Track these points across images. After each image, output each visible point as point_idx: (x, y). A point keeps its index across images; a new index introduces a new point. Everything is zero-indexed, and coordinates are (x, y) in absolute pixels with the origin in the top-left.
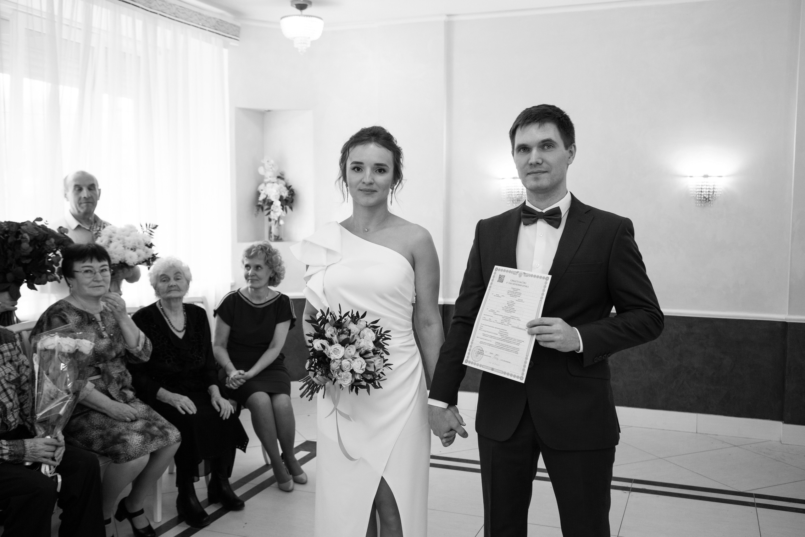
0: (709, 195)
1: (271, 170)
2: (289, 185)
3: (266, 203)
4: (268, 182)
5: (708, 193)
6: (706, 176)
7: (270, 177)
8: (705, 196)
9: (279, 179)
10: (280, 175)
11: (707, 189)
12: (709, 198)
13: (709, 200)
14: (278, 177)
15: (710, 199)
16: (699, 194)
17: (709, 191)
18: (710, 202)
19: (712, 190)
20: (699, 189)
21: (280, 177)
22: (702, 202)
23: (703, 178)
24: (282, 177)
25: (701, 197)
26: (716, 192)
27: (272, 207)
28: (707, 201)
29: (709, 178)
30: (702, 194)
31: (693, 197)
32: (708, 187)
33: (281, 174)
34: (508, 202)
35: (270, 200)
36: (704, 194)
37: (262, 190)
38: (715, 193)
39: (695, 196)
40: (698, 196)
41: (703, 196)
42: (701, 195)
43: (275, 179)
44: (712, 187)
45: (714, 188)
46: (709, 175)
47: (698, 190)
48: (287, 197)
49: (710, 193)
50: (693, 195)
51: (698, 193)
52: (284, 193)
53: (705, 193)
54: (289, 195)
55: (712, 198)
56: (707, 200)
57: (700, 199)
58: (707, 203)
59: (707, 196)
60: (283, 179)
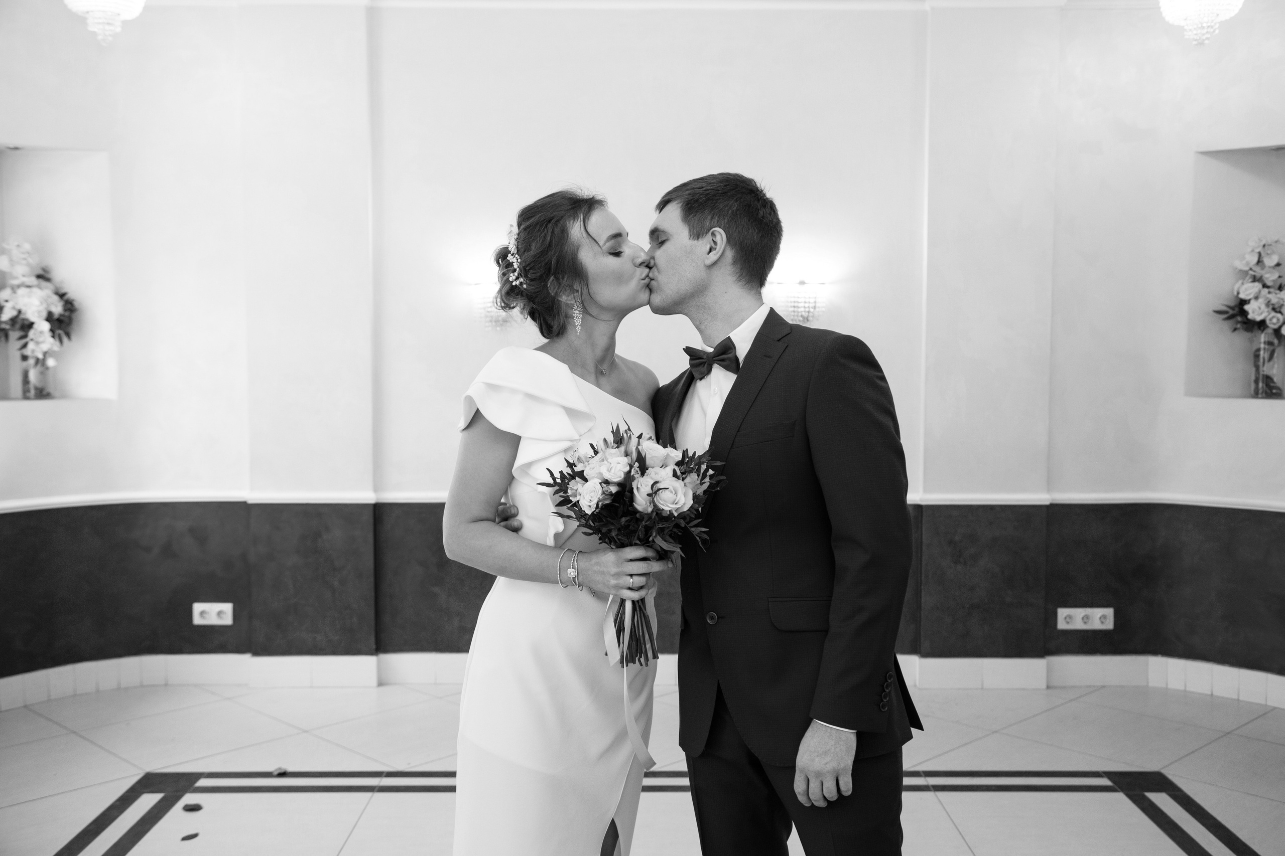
0: (809, 312)
1: (24, 262)
2: (63, 291)
3: (18, 326)
4: (19, 286)
5: (807, 310)
6: (802, 283)
7: (24, 276)
8: (803, 313)
9: (41, 281)
10: (40, 272)
11: (805, 302)
12: (808, 317)
14: (39, 277)
15: (810, 318)
16: (794, 312)
17: (809, 307)
19: (813, 305)
20: (791, 302)
21: (43, 276)
23: (798, 285)
24: (47, 276)
25: (797, 316)
26: (819, 307)
27: (31, 334)
29: (805, 285)
30: (798, 310)
32: (807, 300)
33: (44, 270)
34: (487, 324)
35: (27, 320)
36: (802, 312)
37: (7, 301)
38: (817, 309)
39: (788, 313)
40: (792, 313)
41: (800, 314)
43: (33, 281)
44: (812, 301)
45: (815, 302)
46: (806, 282)
47: (792, 304)
48: (61, 315)
49: (812, 310)
51: (792, 309)
52: (56, 307)
53: (802, 309)
54: (65, 310)
55: (813, 316)
57: (796, 318)
59: (807, 314)
60: (48, 280)
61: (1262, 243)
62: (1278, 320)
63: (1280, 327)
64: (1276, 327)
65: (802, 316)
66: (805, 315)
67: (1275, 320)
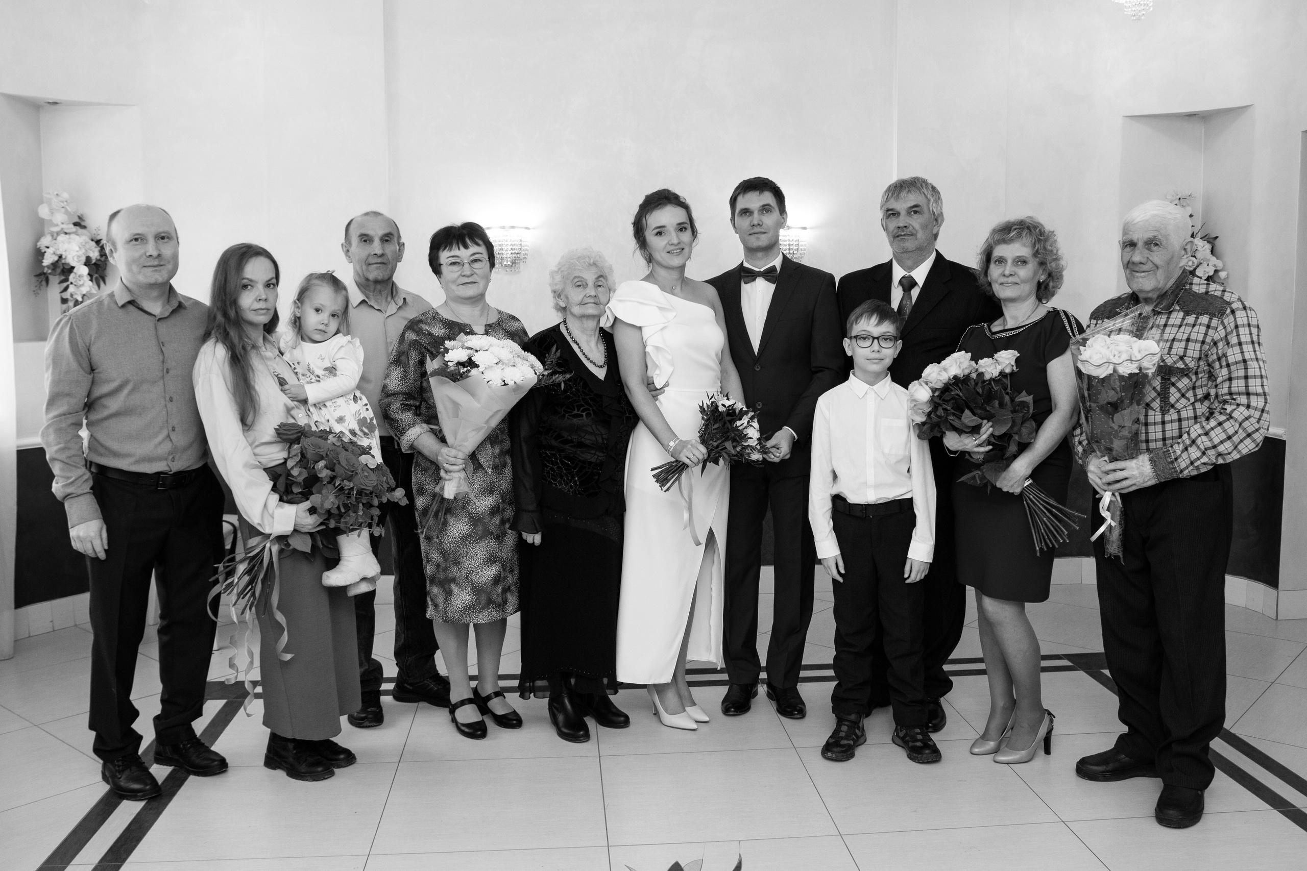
1: (63, 210)
3: (59, 270)
4: (58, 234)
7: (63, 223)
9: (77, 227)
10: (77, 220)
14: (75, 224)
21: (79, 224)
24: (83, 224)
27: (72, 277)
33: (80, 218)
35: (67, 264)
37: (48, 247)
43: (73, 229)
44: (795, 243)
48: (97, 260)
52: (93, 252)
54: (100, 255)
60: (84, 227)
61: (1178, 197)
62: (1193, 263)
63: (1195, 269)
64: (1191, 269)
67: (1190, 263)
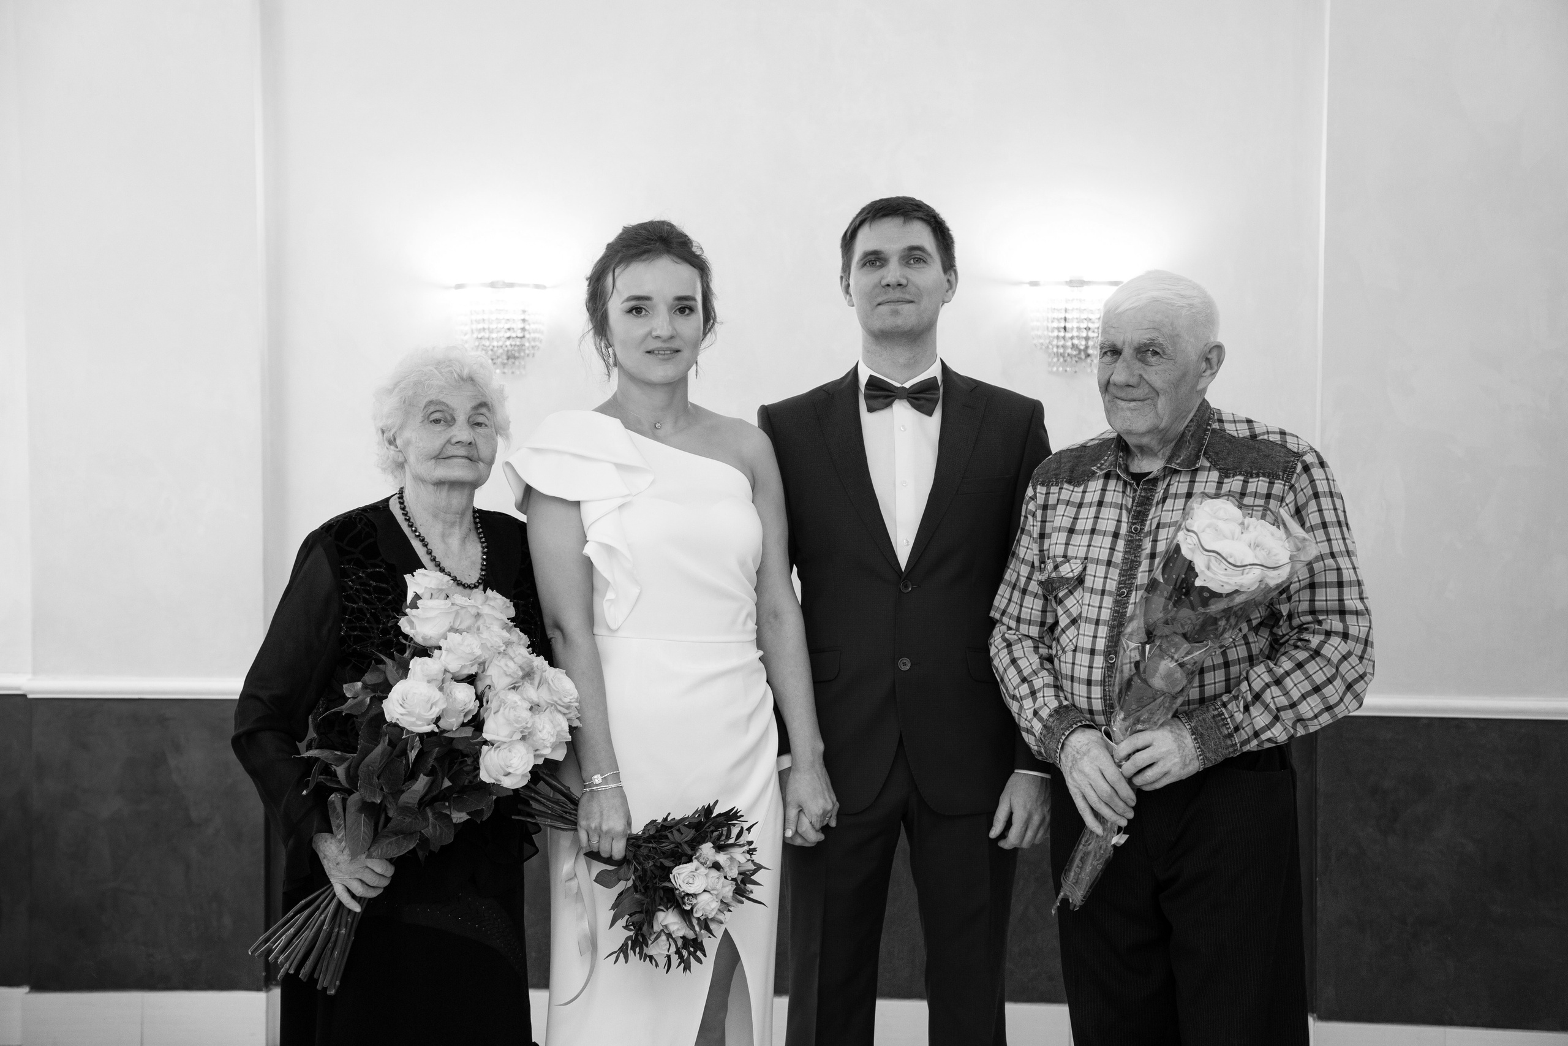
0: (1087, 339)
5: (1084, 334)
6: (1078, 285)
8: (1076, 341)
11: (1080, 321)
12: (1087, 347)
13: (1088, 355)
16: (1058, 337)
17: (1089, 329)
18: (1089, 360)
22: (1069, 359)
23: (1067, 288)
25: (1064, 347)
28: (1080, 358)
29: (1085, 288)
30: (1068, 335)
31: (1042, 344)
36: (1072, 338)
39: (1047, 341)
40: (1055, 342)
41: (1069, 344)
42: (1064, 338)
47: (1055, 325)
49: (1091, 334)
50: (1042, 341)
51: (1056, 333)
53: (1075, 333)
56: (1083, 355)
57: (1061, 351)
58: (1084, 364)
59: (1083, 342)
65: (1073, 346)
66: (1082, 344)
